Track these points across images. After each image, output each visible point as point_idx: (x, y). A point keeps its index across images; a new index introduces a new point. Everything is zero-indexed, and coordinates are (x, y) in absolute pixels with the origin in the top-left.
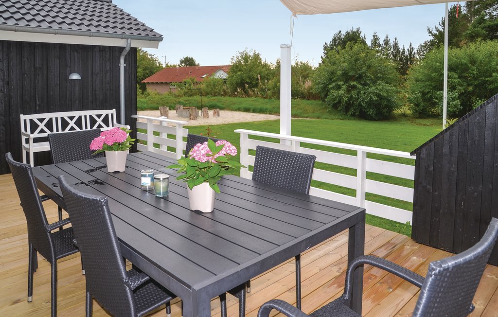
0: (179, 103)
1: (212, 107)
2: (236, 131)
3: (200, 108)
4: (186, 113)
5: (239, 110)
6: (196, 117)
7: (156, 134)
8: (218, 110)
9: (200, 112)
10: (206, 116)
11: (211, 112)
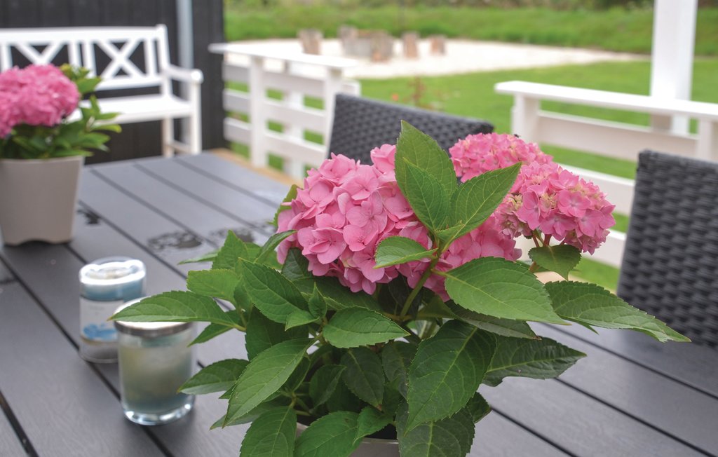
0: (350, 23)
1: (425, 33)
2: (503, 87)
3: (398, 34)
4: (363, 46)
5: (494, 38)
6: (386, 56)
7: (274, 94)
8: (441, 38)
9: (398, 46)
10: (411, 53)
11: (424, 46)
